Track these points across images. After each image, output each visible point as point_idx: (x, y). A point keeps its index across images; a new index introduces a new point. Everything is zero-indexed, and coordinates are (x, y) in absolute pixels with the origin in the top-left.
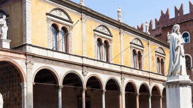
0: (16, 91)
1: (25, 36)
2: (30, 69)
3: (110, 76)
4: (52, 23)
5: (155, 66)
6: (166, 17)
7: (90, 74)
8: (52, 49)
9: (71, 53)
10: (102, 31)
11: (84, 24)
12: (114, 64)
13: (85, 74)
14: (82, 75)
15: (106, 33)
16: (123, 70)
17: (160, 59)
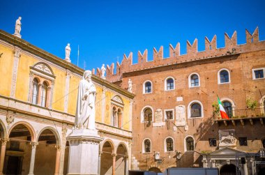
3: (47, 125)
5: (109, 117)
7: (18, 120)
10: (42, 70)
11: (17, 59)
13: (9, 120)
14: (13, 123)
15: (47, 72)
17: (117, 109)
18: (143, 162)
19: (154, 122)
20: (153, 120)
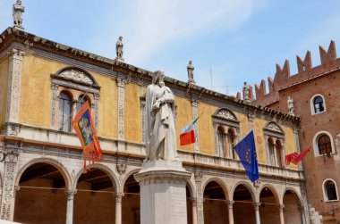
2: (12, 164)
4: (61, 89)
11: (122, 89)
13: (121, 168)
17: (275, 140)
18: (328, 214)
19: (336, 153)
20: (334, 152)
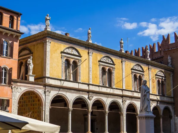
0: (36, 113)
1: (45, 71)
2: (48, 96)
3: (113, 99)
5: (155, 88)
6: (167, 42)
7: (95, 98)
8: (64, 79)
9: (80, 82)
10: (106, 61)
11: (91, 57)
12: (116, 89)
13: (90, 98)
15: (110, 62)
16: (124, 94)
17: (161, 81)
